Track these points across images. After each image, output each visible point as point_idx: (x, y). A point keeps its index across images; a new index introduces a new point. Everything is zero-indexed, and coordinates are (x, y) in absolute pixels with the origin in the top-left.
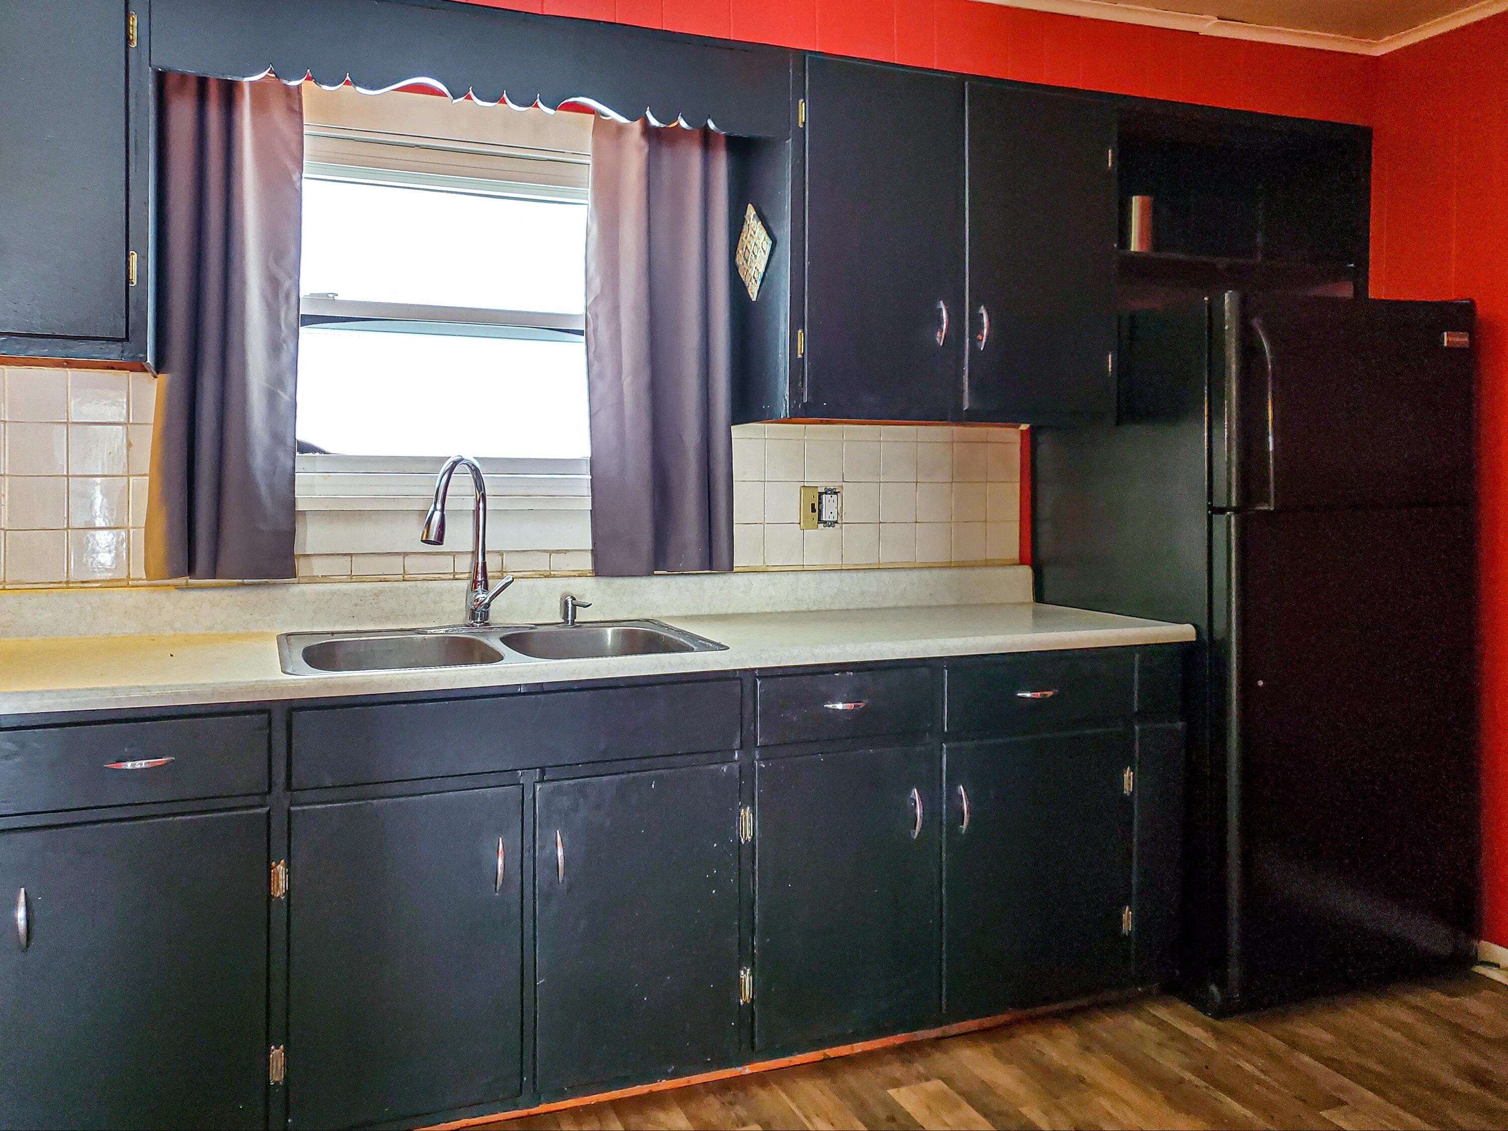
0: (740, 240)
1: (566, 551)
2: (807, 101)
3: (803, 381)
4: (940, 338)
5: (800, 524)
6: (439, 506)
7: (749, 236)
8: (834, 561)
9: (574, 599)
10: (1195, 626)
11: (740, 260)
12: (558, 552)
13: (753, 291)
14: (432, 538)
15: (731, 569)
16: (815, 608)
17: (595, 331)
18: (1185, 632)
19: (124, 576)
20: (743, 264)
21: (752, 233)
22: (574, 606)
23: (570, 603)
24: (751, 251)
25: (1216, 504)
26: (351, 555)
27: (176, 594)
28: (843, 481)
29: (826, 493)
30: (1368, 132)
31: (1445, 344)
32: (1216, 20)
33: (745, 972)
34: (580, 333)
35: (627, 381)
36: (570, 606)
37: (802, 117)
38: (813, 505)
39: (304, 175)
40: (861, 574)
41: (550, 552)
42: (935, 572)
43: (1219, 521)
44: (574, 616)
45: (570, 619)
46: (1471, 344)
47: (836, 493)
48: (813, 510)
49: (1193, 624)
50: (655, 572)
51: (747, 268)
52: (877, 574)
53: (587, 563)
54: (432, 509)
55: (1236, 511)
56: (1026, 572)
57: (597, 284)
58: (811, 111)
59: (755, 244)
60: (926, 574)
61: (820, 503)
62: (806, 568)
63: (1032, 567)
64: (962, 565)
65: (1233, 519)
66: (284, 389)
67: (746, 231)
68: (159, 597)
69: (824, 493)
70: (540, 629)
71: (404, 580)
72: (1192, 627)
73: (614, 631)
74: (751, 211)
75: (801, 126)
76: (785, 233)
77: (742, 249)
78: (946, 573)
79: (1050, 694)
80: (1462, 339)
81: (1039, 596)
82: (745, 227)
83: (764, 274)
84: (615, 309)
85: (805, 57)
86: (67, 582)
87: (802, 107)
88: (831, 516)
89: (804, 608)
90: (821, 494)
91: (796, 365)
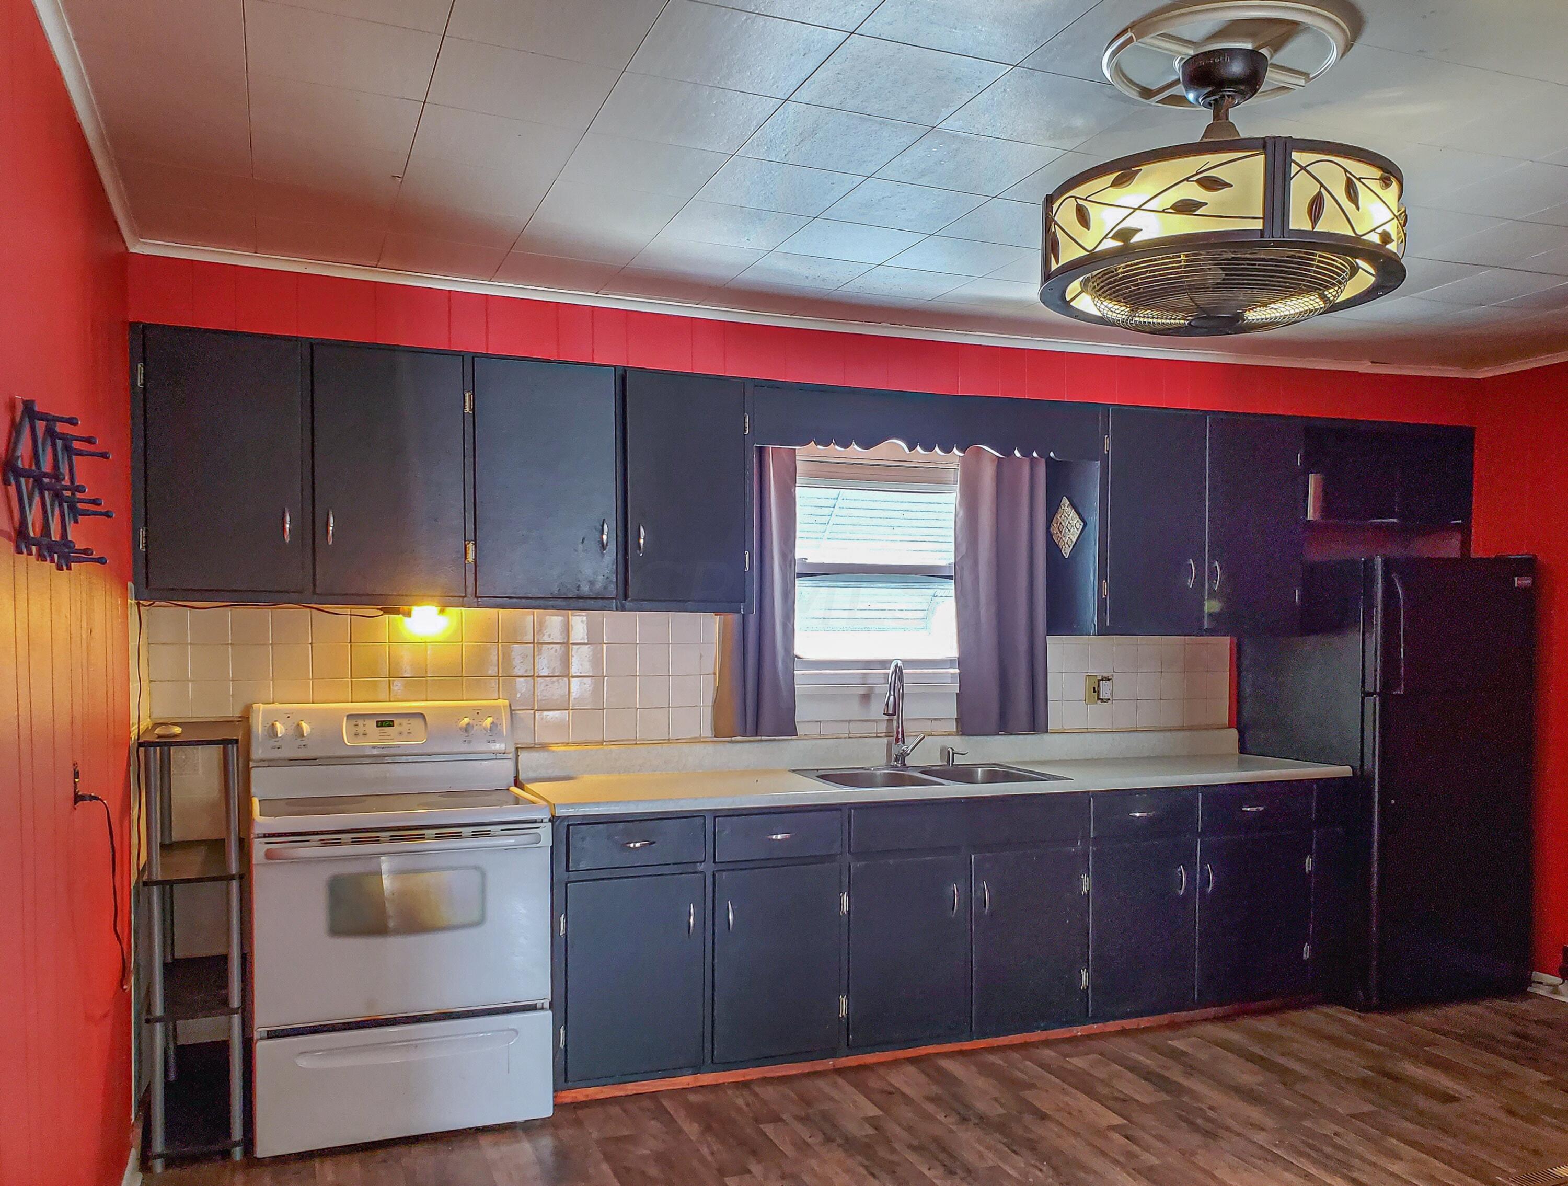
0: (1055, 519)
1: (940, 719)
2: (1110, 436)
3: (1106, 613)
4: (1190, 583)
5: (1085, 700)
6: (892, 693)
7: (1063, 516)
8: (1107, 725)
9: (953, 750)
10: (1352, 767)
11: (1054, 530)
12: (935, 719)
13: (1066, 552)
14: (890, 712)
15: (1047, 732)
16: (1096, 758)
17: (961, 577)
18: (1345, 771)
19: (698, 736)
20: (1057, 533)
21: (1067, 515)
22: (953, 754)
23: (951, 752)
24: (1065, 526)
25: (1367, 689)
26: (820, 722)
27: (729, 746)
28: (1114, 672)
29: (1102, 680)
30: (1472, 430)
31: (1516, 585)
32: (1370, 364)
33: (1083, 971)
34: (950, 577)
35: (983, 611)
36: (948, 755)
37: (1107, 447)
38: (1094, 688)
39: (797, 485)
40: (1126, 734)
41: (932, 720)
42: (1174, 733)
43: (1369, 701)
44: (953, 761)
45: (951, 762)
46: (1532, 584)
47: (1109, 680)
48: (1094, 692)
49: (1351, 766)
50: (1000, 733)
51: (1061, 536)
52: (1136, 734)
53: (953, 727)
54: (888, 694)
55: (1379, 694)
56: (1234, 732)
57: (963, 548)
58: (1113, 444)
59: (1069, 523)
60: (1168, 734)
61: (1099, 686)
62: (1089, 730)
63: (1237, 730)
64: (1191, 728)
65: (1377, 699)
66: (790, 622)
67: (1060, 513)
68: (720, 747)
69: (1101, 680)
70: (934, 768)
71: (849, 738)
72: (1350, 768)
73: (981, 771)
74: (1065, 501)
75: (1106, 452)
76: (1094, 519)
77: (1057, 524)
78: (1181, 734)
79: (1261, 809)
80: (1527, 582)
81: (1243, 750)
82: (1060, 510)
83: (1076, 542)
84: (976, 563)
85: (1109, 410)
86: (669, 739)
87: (1107, 441)
88: (1106, 695)
89: (1090, 757)
90: (1099, 681)
91: (1102, 603)
